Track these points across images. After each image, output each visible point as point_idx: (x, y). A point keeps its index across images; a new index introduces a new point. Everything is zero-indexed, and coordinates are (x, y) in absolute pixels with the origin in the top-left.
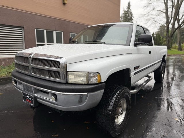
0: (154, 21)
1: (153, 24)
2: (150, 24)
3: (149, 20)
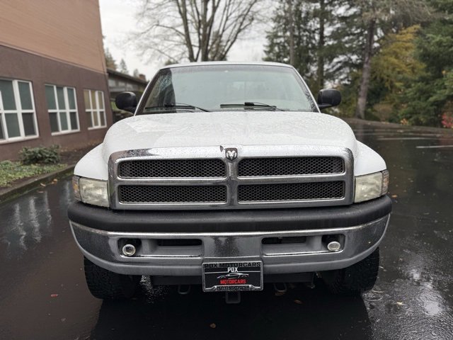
0: (156, 51)
1: (157, 57)
2: (150, 56)
3: (147, 47)
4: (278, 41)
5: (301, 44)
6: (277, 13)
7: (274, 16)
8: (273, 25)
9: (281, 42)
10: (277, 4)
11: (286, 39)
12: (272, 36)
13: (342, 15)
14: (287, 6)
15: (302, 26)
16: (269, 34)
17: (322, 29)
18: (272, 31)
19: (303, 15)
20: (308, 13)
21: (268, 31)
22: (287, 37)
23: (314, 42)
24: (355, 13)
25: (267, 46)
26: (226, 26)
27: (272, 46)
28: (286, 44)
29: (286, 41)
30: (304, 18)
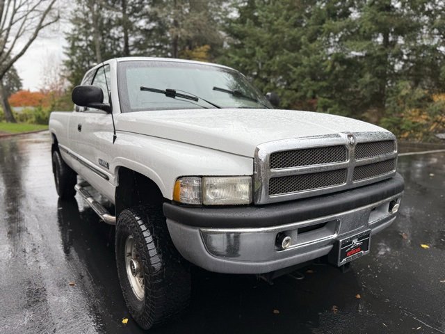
4: (81, 44)
5: (106, 50)
6: (76, 15)
7: (72, 17)
8: (72, 26)
9: (83, 46)
10: (75, 6)
11: (89, 43)
12: (73, 39)
13: (144, 27)
14: (87, 9)
15: (105, 32)
16: (69, 36)
17: (126, 38)
18: (71, 33)
19: (105, 22)
20: (110, 20)
21: (66, 32)
22: (90, 41)
23: (118, 49)
24: (154, 27)
25: (67, 48)
26: (14, 20)
27: (73, 48)
28: (89, 49)
29: (88, 45)
30: (106, 24)
